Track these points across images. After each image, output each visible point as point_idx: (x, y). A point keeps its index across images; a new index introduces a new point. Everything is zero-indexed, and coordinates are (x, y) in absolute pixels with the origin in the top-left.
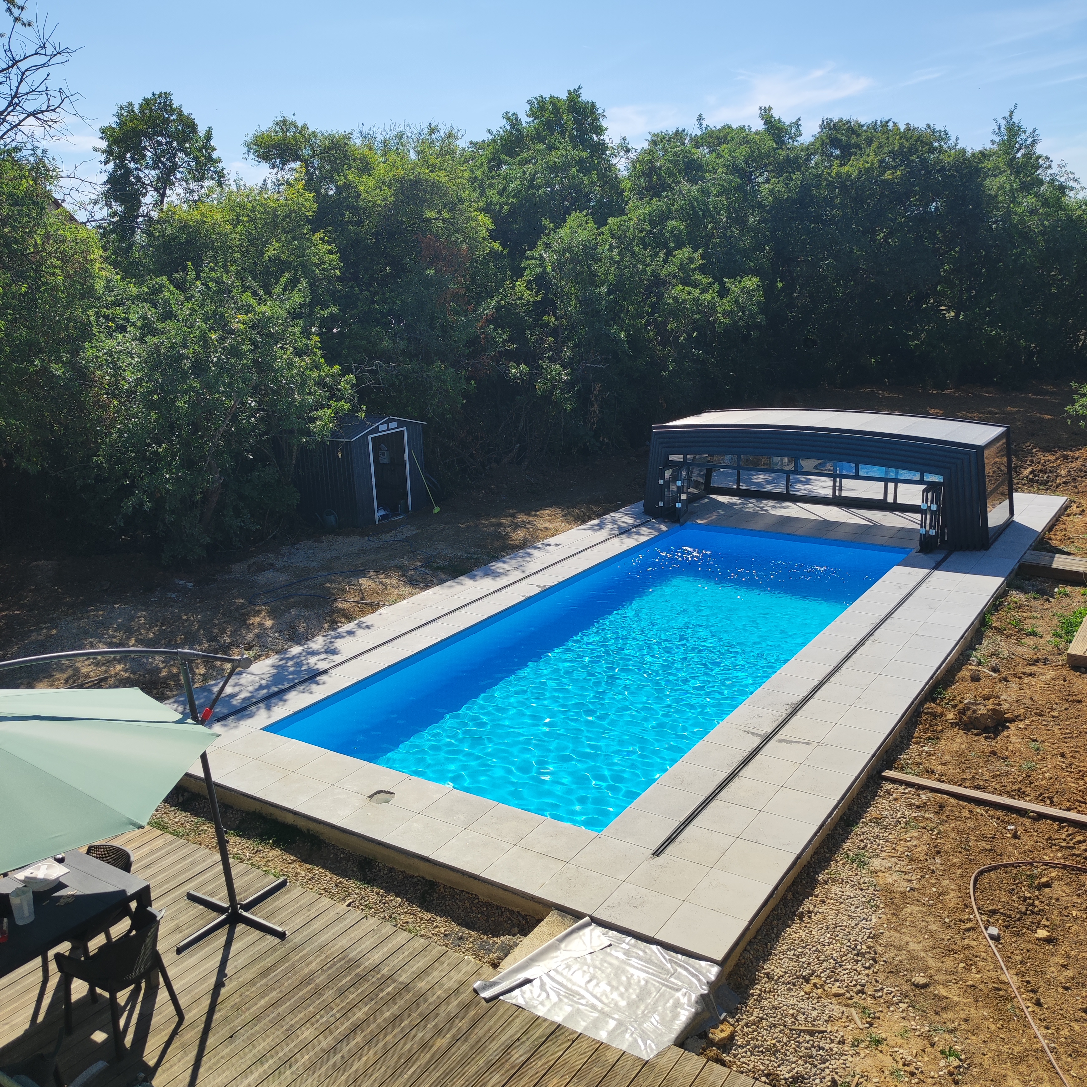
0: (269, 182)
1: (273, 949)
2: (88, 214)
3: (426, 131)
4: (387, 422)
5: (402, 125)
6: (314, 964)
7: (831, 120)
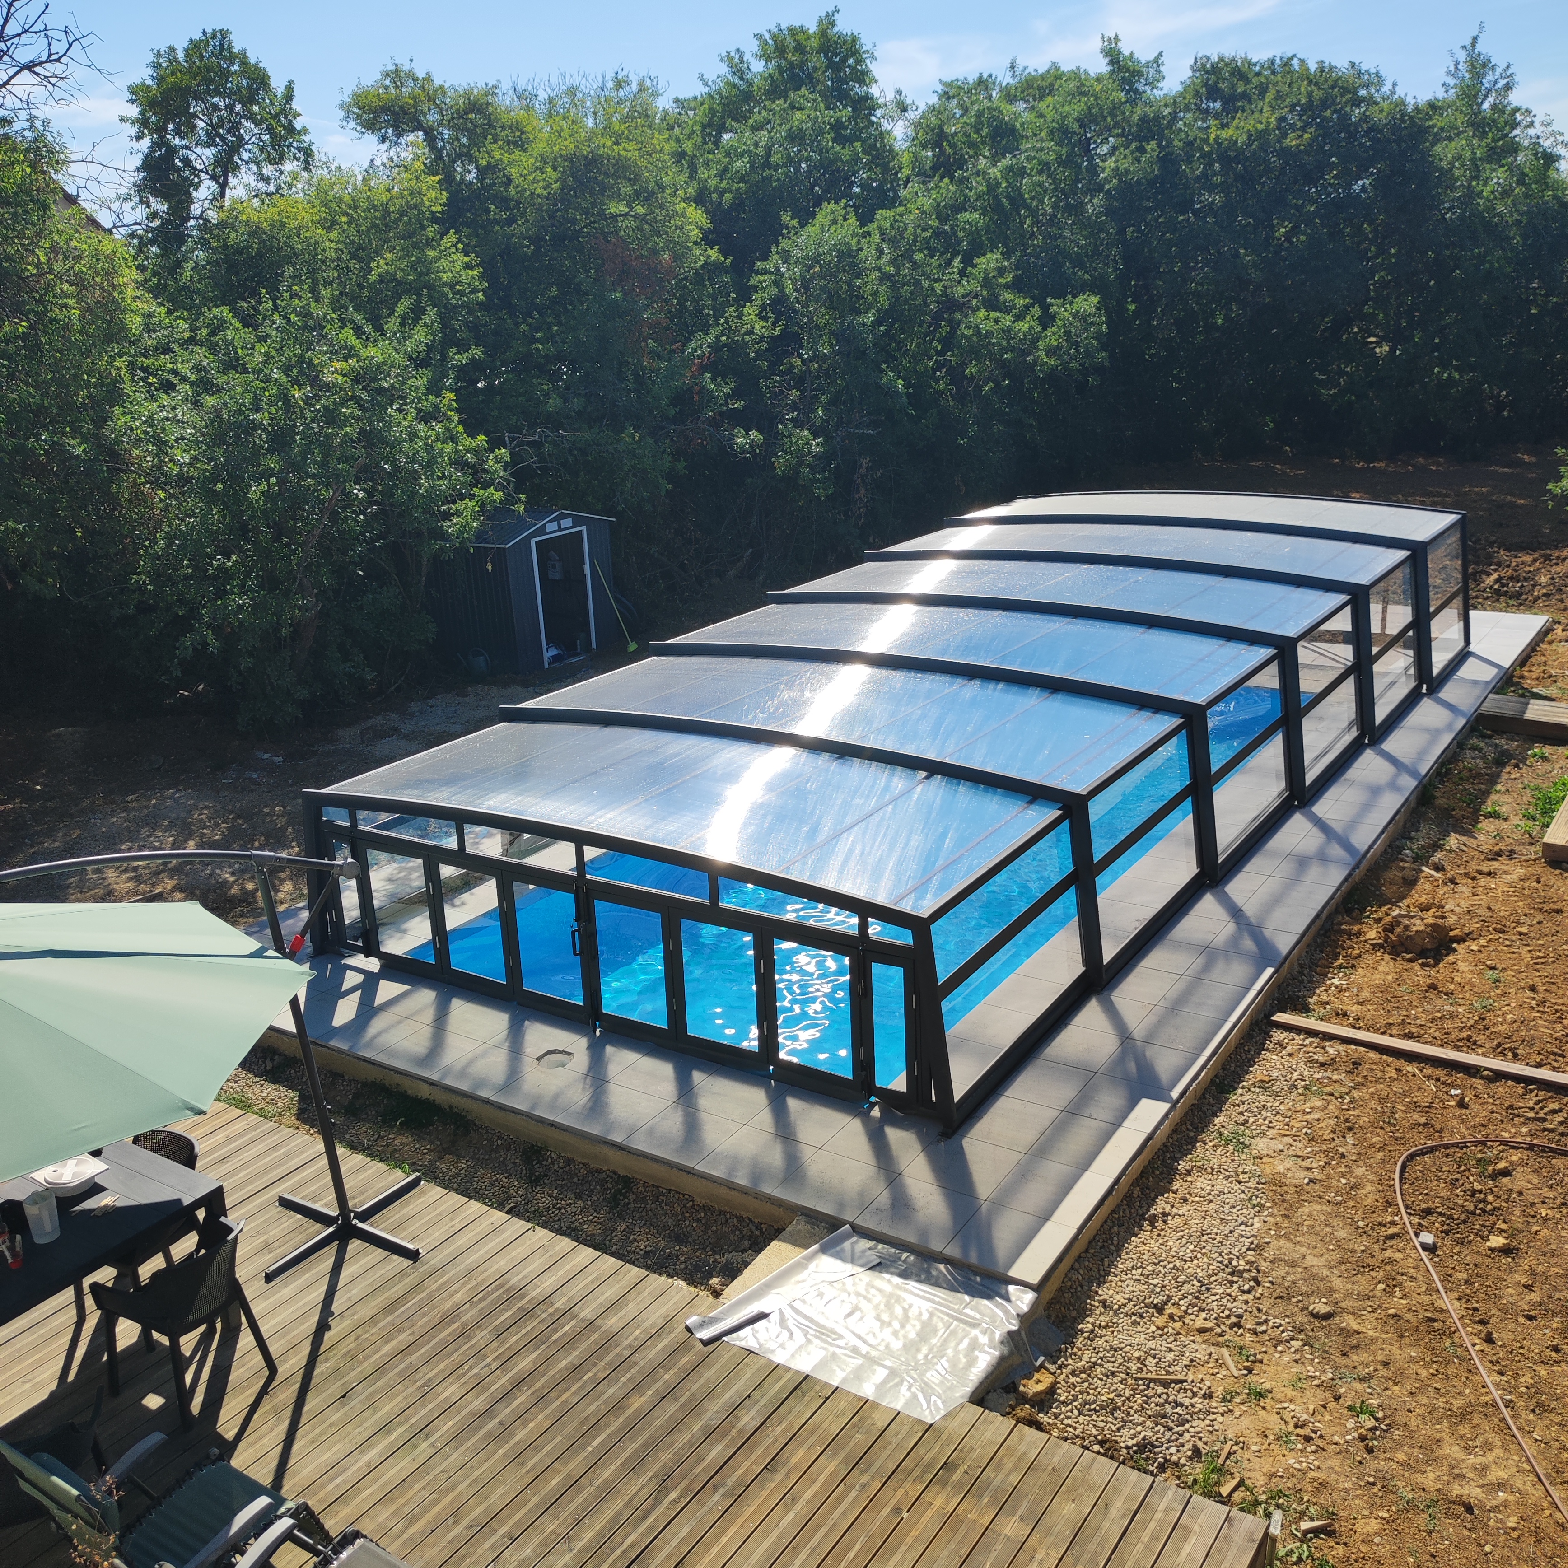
0: (377, 162)
1: (402, 1274)
2: (114, 216)
3: (610, 85)
4: (558, 519)
5: (575, 76)
6: (459, 1295)
7: (1208, 58)
